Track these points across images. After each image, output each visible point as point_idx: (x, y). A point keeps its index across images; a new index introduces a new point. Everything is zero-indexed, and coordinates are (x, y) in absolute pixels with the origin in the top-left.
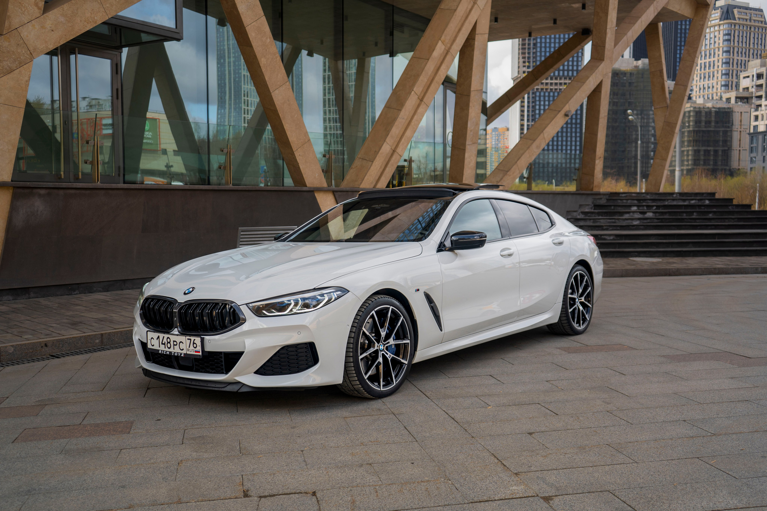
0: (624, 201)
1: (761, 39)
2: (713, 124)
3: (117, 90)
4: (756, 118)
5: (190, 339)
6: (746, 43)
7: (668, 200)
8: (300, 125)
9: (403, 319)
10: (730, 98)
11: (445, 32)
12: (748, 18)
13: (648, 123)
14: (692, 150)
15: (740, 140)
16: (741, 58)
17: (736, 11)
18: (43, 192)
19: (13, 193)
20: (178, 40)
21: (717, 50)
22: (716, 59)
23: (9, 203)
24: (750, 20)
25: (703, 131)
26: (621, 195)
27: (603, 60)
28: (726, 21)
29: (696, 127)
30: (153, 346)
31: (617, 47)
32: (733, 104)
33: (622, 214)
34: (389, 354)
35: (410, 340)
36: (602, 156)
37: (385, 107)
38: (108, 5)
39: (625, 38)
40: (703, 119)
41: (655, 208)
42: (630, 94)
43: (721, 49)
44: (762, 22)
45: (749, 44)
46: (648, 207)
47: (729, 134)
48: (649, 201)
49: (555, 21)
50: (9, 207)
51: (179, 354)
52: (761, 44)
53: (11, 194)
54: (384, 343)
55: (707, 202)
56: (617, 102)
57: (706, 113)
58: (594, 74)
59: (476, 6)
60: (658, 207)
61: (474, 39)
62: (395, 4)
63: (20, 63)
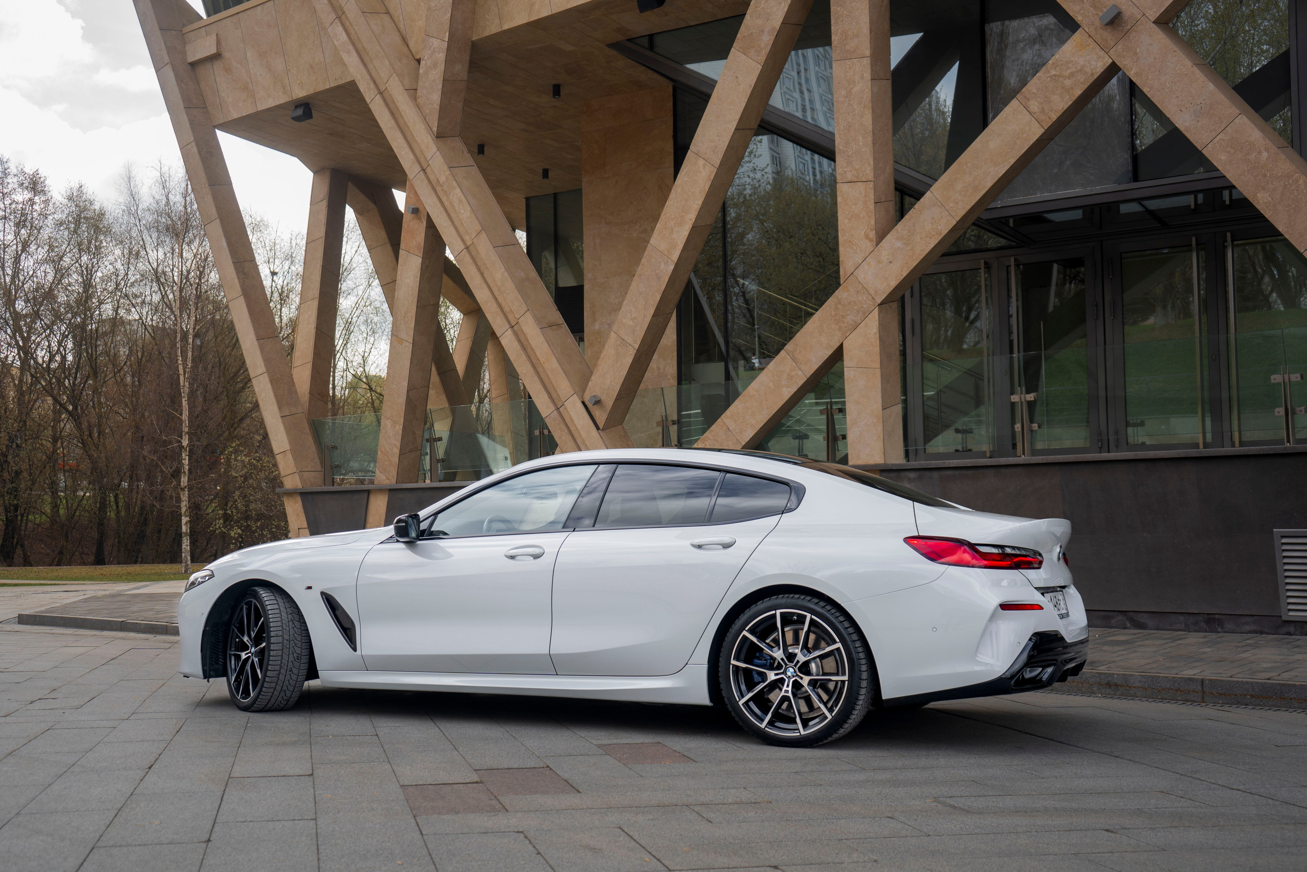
38: (952, 205)
63: (864, 313)
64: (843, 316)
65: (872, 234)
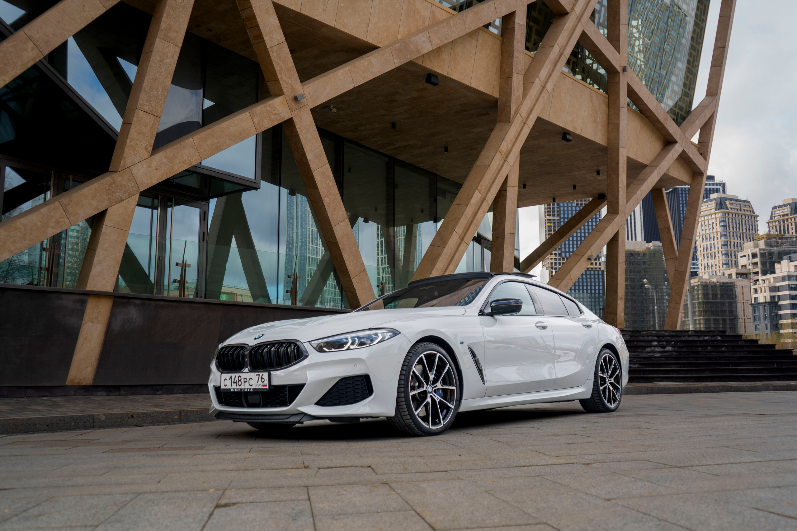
0: (646, 337)
1: (752, 225)
2: (719, 296)
3: (204, 233)
4: (756, 291)
5: (259, 375)
6: (739, 228)
7: (684, 336)
8: (357, 256)
9: (449, 367)
10: (731, 274)
11: (481, 183)
12: (739, 208)
13: (662, 296)
14: (703, 319)
15: (744, 311)
16: (737, 241)
17: (727, 202)
18: (138, 302)
19: (114, 302)
20: (256, 189)
21: (715, 234)
22: (716, 241)
23: (110, 310)
24: (741, 210)
25: (711, 303)
26: (642, 333)
27: (618, 214)
28: (720, 211)
29: (705, 299)
30: (226, 386)
31: (629, 203)
32: (734, 279)
33: (644, 347)
34: (437, 396)
35: (456, 387)
36: (623, 297)
37: (431, 245)
38: (202, 151)
39: (635, 196)
40: (710, 292)
41: (673, 343)
42: (645, 271)
43: (719, 234)
44: (750, 211)
45: (742, 229)
46: (667, 341)
47: (734, 305)
48: (667, 337)
49: (575, 187)
50: (109, 314)
51: (249, 390)
52: (752, 230)
53: (112, 302)
54: (433, 386)
55: (719, 338)
56: (634, 278)
57: (712, 286)
58: (611, 225)
59: (506, 162)
60: (676, 342)
61: (506, 191)
62: (438, 173)
63: (129, 194)
64: (114, 192)
65: (150, 149)
